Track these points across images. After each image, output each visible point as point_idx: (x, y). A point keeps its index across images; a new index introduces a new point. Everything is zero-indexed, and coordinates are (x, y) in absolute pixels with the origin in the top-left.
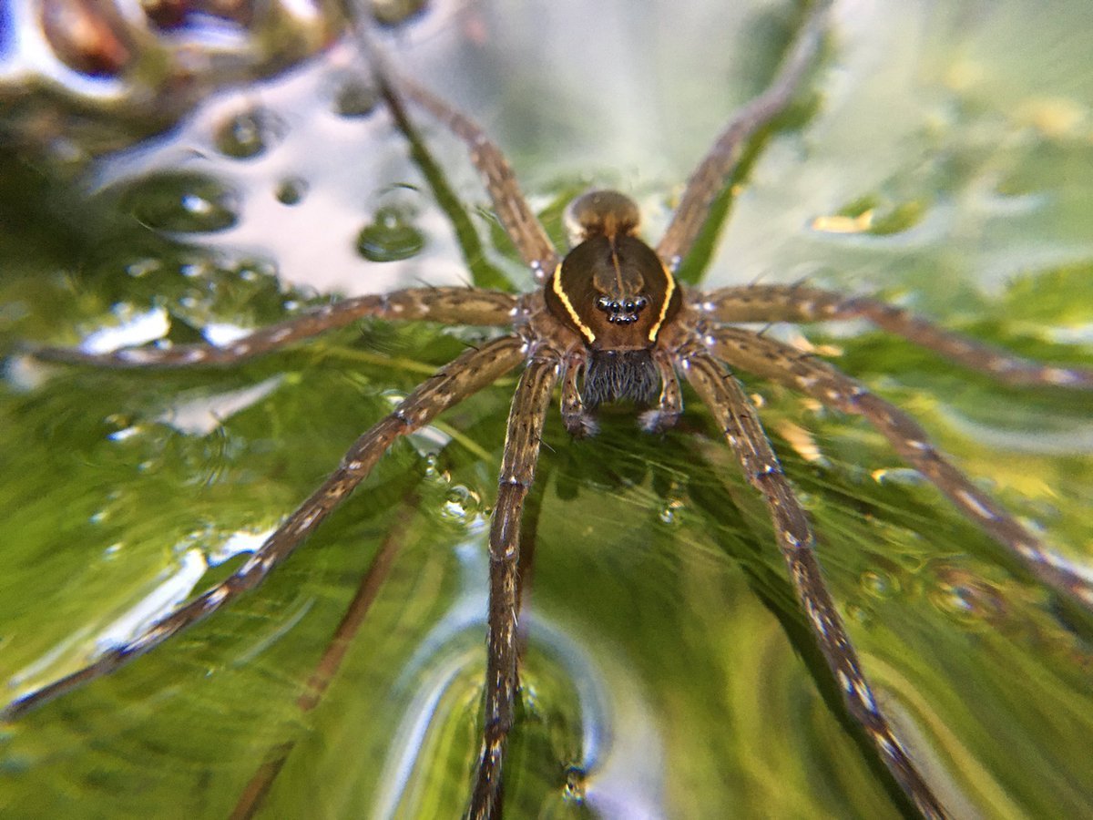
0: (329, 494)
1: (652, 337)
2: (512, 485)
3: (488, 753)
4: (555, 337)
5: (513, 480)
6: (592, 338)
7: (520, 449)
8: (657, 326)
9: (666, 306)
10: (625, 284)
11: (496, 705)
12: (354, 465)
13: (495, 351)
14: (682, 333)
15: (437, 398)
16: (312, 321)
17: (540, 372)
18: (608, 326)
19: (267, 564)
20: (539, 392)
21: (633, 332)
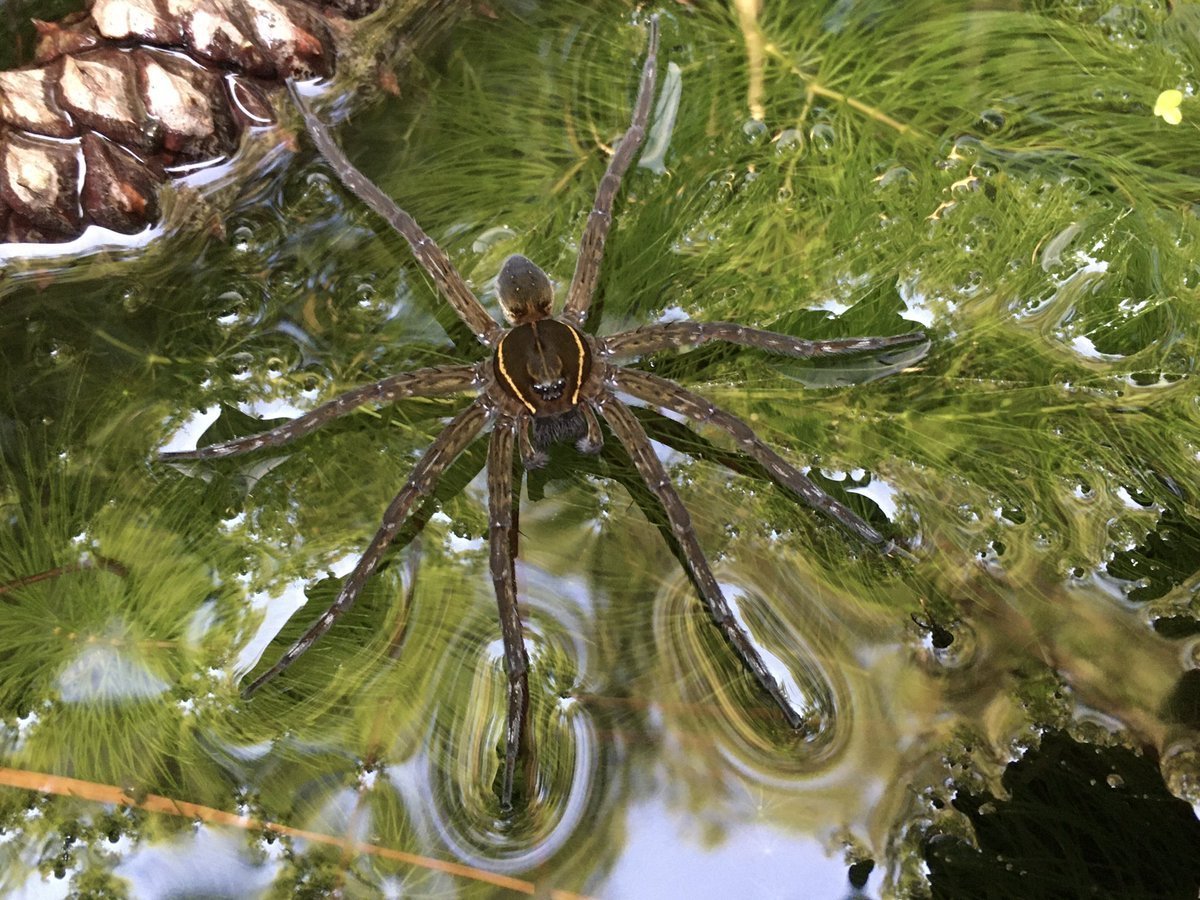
0: (379, 547)
1: (575, 401)
2: (498, 528)
3: (513, 690)
4: (507, 408)
5: (498, 524)
6: (534, 410)
7: (498, 501)
8: (577, 391)
9: (580, 373)
10: (549, 371)
11: (513, 663)
12: (390, 526)
13: (467, 423)
14: (595, 387)
15: (436, 468)
16: (331, 410)
17: (502, 437)
18: (542, 403)
19: (352, 596)
20: (504, 455)
21: (560, 403)
